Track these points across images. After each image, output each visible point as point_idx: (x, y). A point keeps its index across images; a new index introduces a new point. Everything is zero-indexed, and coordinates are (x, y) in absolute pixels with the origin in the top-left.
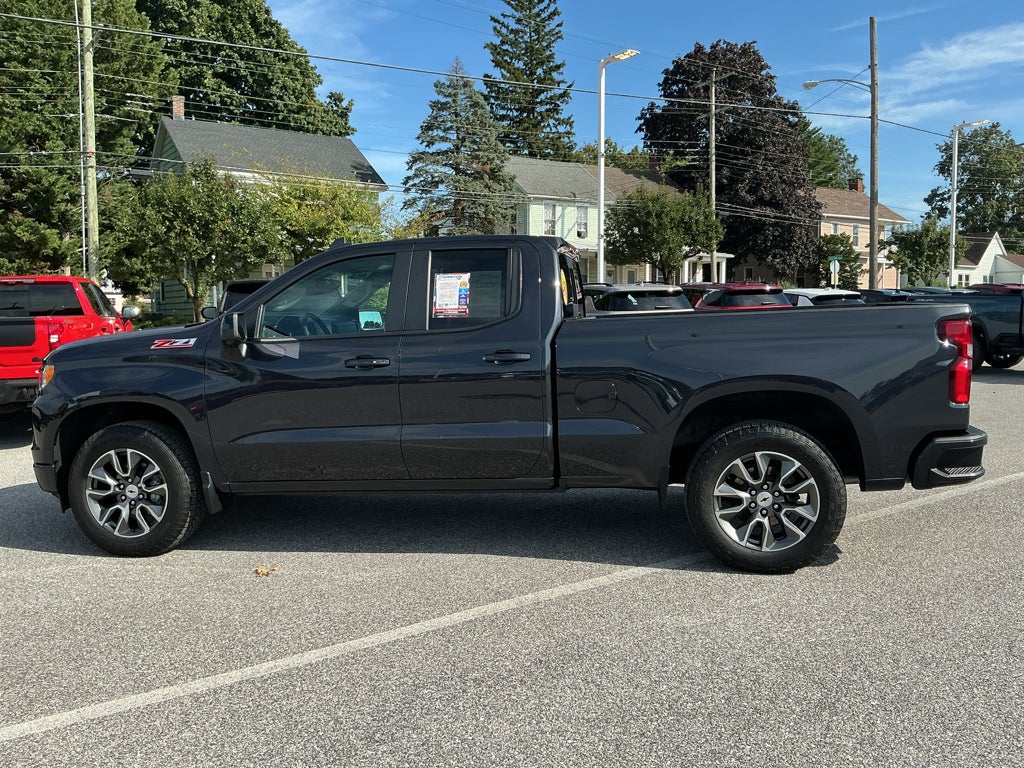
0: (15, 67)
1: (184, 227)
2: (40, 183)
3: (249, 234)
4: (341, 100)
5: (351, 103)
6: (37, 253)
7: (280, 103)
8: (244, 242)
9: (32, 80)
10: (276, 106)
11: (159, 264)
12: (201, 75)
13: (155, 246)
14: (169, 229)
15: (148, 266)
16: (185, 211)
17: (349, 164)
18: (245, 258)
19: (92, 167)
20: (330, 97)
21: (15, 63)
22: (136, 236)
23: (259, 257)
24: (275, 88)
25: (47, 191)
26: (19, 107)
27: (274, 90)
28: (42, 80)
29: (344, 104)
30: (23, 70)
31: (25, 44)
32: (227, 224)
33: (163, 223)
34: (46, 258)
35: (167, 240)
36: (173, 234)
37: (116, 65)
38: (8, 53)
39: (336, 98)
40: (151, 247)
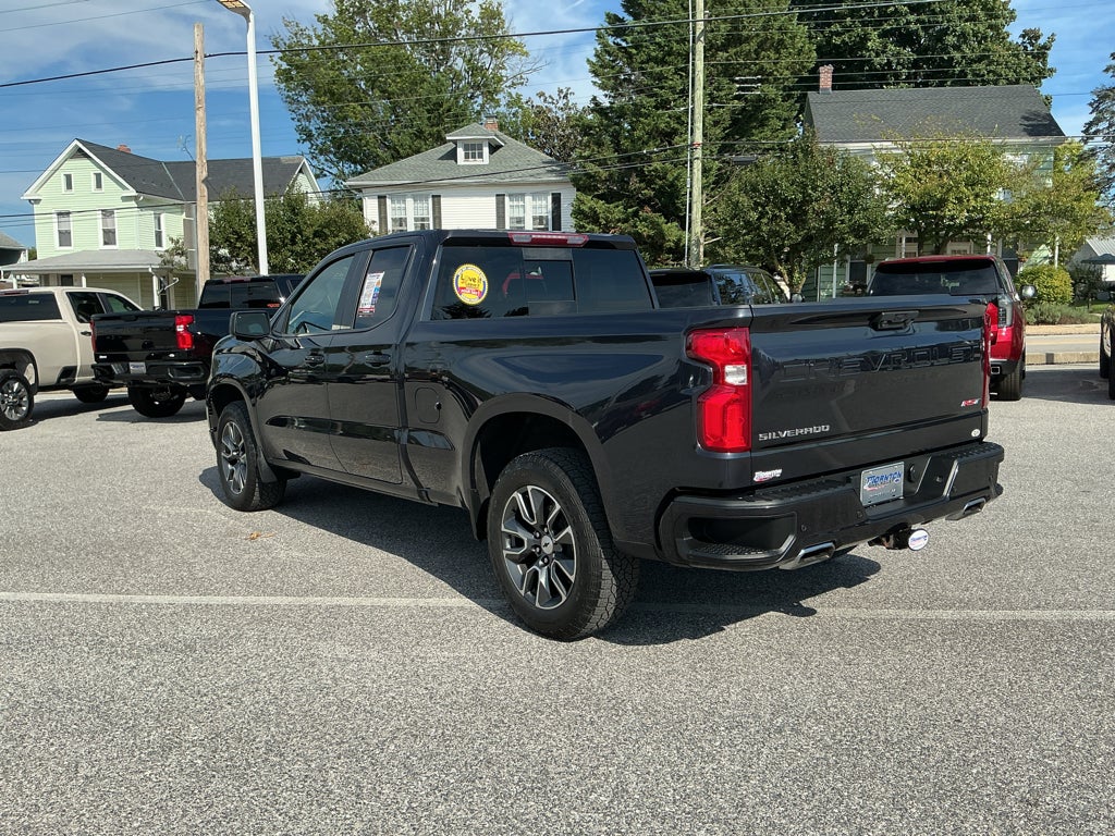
0: (652, 68)
1: (777, 212)
2: (665, 178)
3: (849, 212)
4: (1037, 37)
5: (1052, 39)
6: (661, 246)
7: (957, 55)
8: (843, 222)
9: (667, 78)
10: (952, 59)
11: (753, 252)
12: (865, 38)
13: (747, 234)
14: (762, 215)
15: (742, 254)
16: (777, 196)
17: (1019, 116)
18: (843, 239)
19: (697, 158)
20: (1023, 36)
21: (652, 64)
22: (729, 225)
23: (860, 237)
24: (951, 37)
25: (672, 185)
26: (655, 107)
27: (951, 39)
28: (676, 76)
29: (1041, 41)
30: (658, 69)
31: (663, 44)
32: (824, 205)
33: (755, 209)
34: (670, 251)
35: (759, 228)
36: (765, 220)
37: (746, 47)
38: (649, 55)
39: (1031, 36)
40: (744, 235)
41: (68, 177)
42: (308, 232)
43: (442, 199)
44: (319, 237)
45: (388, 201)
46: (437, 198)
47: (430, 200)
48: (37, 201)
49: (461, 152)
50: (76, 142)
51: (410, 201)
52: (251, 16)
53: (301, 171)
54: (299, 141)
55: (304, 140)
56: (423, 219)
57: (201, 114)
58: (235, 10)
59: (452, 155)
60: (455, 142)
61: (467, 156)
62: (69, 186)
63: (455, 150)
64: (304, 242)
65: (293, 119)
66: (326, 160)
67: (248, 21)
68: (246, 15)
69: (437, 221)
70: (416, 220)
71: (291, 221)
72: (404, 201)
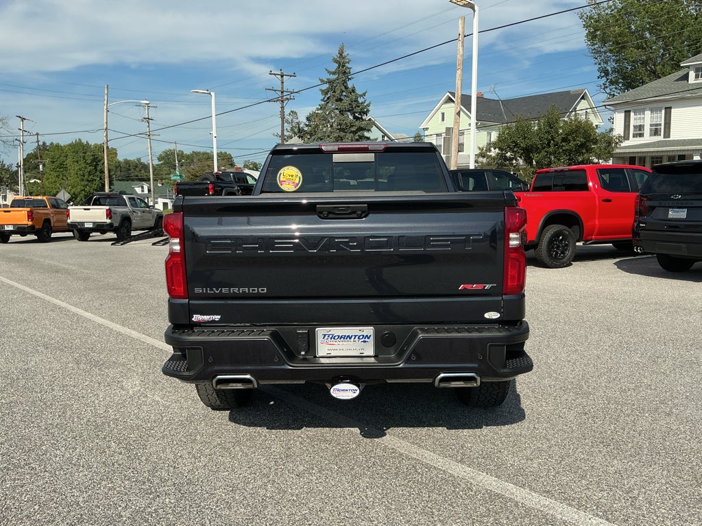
41: (443, 114)
42: (558, 139)
43: (672, 110)
44: (566, 141)
45: (632, 114)
46: (668, 110)
47: (663, 111)
48: (427, 129)
49: (692, 74)
50: (448, 94)
51: (648, 113)
52: (476, 8)
53: (583, 98)
54: (599, 78)
55: (603, 76)
56: (657, 125)
57: (459, 72)
58: (464, 5)
59: (686, 77)
60: (688, 67)
61: (697, 77)
62: (443, 119)
63: (687, 74)
64: (555, 145)
65: (596, 64)
66: (616, 88)
67: (474, 11)
68: (472, 7)
69: (667, 126)
70: (651, 125)
71: (548, 132)
72: (644, 114)
